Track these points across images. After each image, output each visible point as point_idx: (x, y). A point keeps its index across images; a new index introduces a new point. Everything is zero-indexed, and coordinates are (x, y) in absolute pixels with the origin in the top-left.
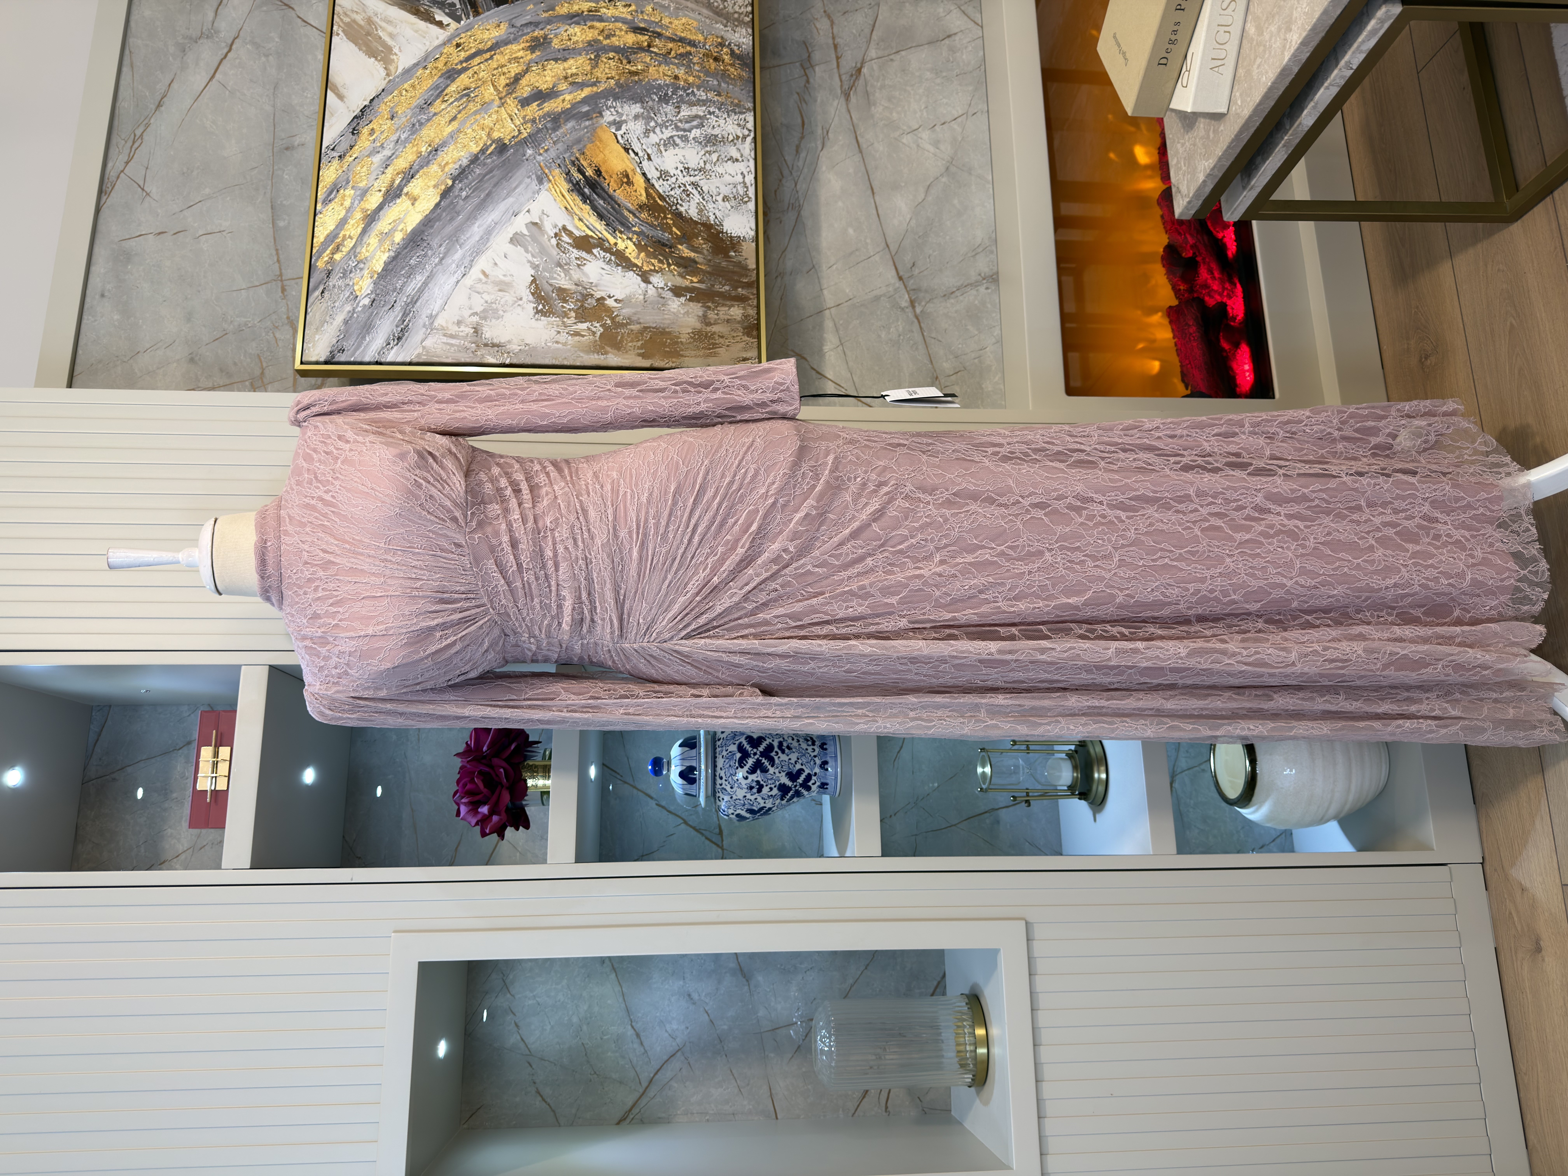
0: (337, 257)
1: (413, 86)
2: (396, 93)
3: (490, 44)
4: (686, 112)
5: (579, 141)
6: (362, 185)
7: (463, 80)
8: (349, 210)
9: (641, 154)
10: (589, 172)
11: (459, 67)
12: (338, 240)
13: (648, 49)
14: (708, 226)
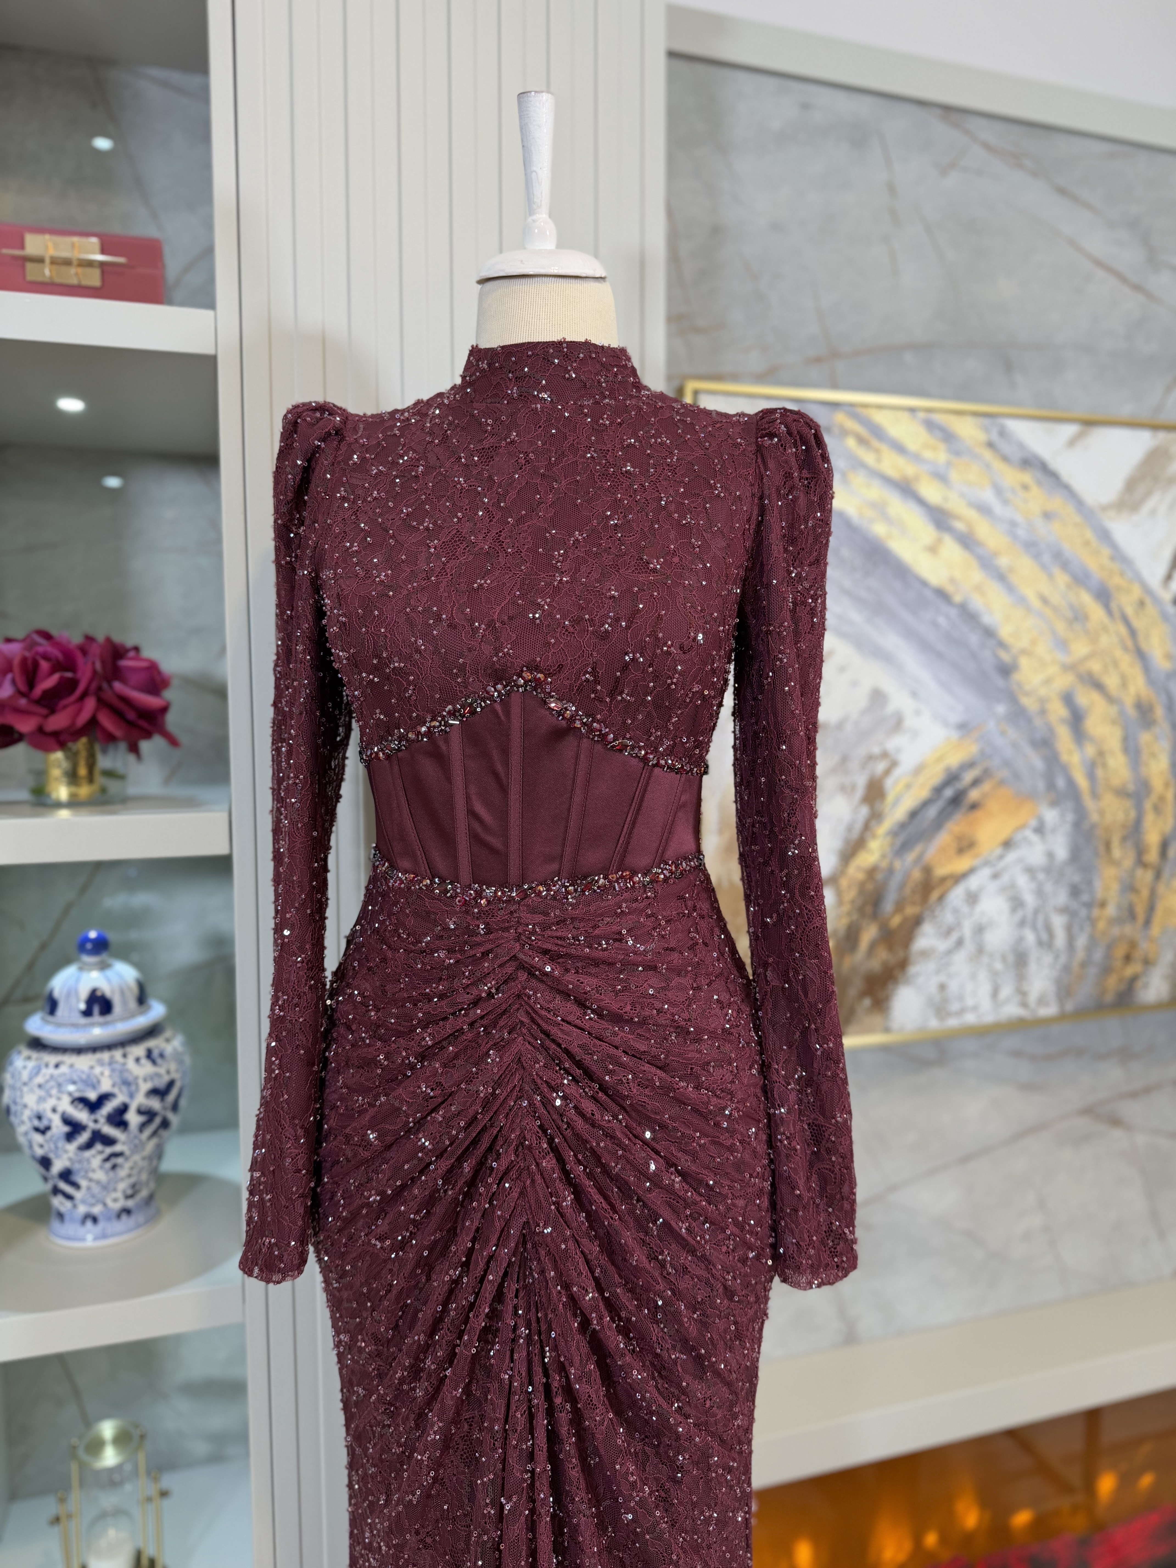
0: (851, 442)
1: (1087, 543)
2: (1078, 519)
3: (1144, 645)
4: (1058, 922)
5: (1017, 776)
6: (954, 476)
7: (1096, 612)
8: (916, 458)
9: (1002, 864)
10: (974, 795)
11: (1114, 605)
12: (875, 443)
13: (1140, 862)
14: (903, 964)
